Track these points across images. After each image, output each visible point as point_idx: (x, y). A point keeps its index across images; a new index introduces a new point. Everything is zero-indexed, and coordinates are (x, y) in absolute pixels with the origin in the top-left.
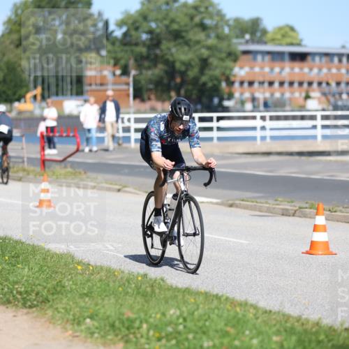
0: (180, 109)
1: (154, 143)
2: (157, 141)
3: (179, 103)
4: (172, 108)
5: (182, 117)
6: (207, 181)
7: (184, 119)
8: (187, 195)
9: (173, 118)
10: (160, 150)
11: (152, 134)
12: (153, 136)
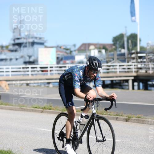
0: (96, 63)
1: (77, 83)
2: (78, 82)
3: (94, 60)
4: (89, 62)
5: (97, 69)
6: (108, 107)
7: (98, 70)
8: (98, 116)
9: (90, 68)
10: (80, 87)
11: (76, 77)
12: (77, 78)
